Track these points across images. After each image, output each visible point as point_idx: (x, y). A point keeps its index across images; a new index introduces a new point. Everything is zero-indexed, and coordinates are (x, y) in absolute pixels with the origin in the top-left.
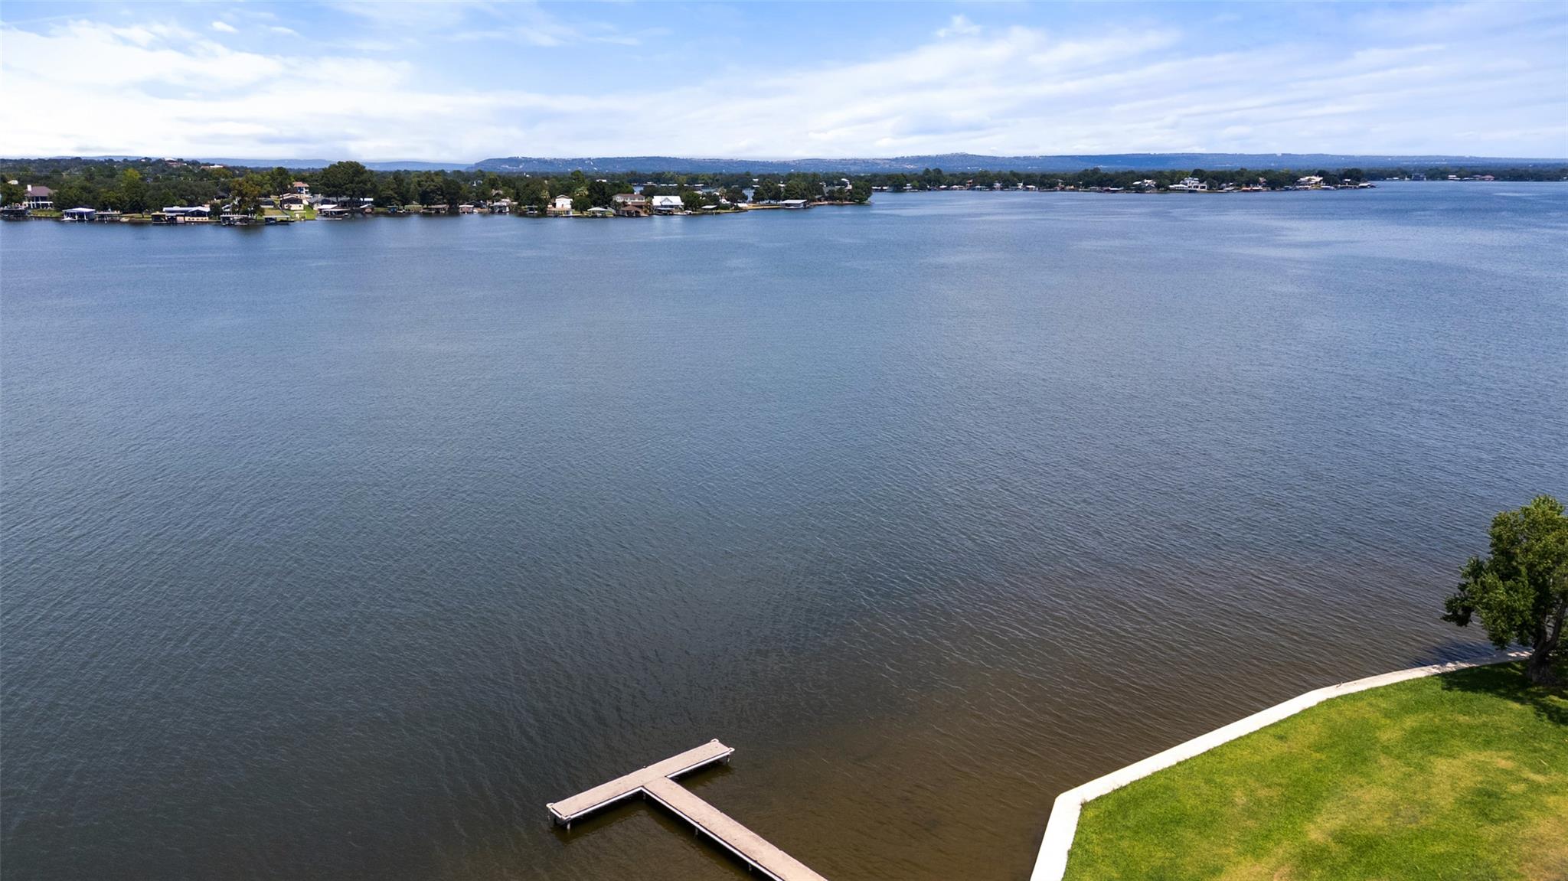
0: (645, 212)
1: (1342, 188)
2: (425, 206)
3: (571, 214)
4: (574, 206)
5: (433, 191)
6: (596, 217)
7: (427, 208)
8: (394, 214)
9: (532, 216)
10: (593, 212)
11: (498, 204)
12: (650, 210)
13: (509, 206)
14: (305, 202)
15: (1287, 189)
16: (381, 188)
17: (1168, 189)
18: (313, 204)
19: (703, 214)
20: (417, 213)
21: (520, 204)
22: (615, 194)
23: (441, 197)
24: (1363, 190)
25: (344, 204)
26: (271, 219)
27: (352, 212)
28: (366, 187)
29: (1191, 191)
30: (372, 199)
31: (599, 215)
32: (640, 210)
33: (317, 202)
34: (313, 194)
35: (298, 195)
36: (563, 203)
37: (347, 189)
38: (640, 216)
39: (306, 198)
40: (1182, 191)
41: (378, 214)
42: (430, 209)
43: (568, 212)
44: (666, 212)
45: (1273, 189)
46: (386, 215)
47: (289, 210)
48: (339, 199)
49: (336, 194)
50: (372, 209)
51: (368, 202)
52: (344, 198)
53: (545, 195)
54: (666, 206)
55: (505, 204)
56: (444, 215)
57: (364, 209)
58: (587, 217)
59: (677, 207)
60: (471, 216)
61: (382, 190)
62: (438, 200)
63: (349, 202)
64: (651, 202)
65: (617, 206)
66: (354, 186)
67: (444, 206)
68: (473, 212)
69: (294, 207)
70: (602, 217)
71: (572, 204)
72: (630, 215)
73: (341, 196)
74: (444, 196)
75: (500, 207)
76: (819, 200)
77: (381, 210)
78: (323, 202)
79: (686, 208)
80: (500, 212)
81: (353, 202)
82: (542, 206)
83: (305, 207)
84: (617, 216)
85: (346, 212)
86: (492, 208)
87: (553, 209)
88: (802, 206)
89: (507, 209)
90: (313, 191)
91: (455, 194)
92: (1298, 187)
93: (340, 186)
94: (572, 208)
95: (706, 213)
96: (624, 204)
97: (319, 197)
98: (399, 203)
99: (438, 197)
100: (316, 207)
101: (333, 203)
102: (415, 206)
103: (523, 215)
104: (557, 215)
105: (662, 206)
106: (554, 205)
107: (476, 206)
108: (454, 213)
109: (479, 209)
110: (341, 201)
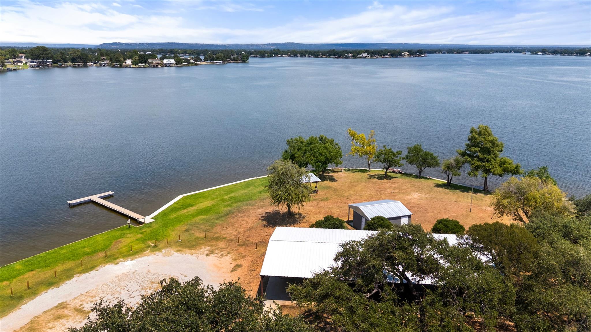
0: (161, 65)
1: (415, 57)
2: (74, 63)
3: (131, 66)
4: (133, 63)
5: (76, 58)
6: (141, 67)
7: (75, 64)
8: (61, 67)
9: (117, 67)
10: (140, 66)
11: (103, 62)
12: (162, 64)
13: (107, 63)
14: (24, 62)
15: (397, 57)
16: (55, 56)
17: (357, 57)
18: (27, 63)
19: (183, 66)
20: (70, 66)
21: (112, 63)
22: (149, 59)
23: (80, 60)
24: (423, 57)
25: (40, 63)
26: (9, 69)
27: (43, 66)
28: (49, 56)
29: (364, 58)
30: (51, 61)
31: (142, 67)
32: (158, 65)
33: (29, 62)
34: (27, 58)
35: (21, 59)
36: (129, 62)
37: (41, 57)
38: (158, 67)
39: (24, 60)
40: (361, 58)
41: (54, 66)
42: (76, 64)
43: (130, 66)
44: (169, 65)
45: (392, 57)
46: (58, 67)
47: (17, 65)
48: (38, 61)
49: (36, 59)
50: (52, 65)
51: (50, 62)
52: (40, 60)
53: (122, 59)
54: (169, 63)
55: (106, 63)
56: (82, 67)
57: (48, 64)
58: (138, 67)
59: (173, 63)
60: (93, 67)
61: (56, 57)
62: (79, 61)
63: (42, 62)
64: (163, 62)
65: (149, 63)
66: (43, 55)
67: (81, 63)
68: (93, 66)
69: (19, 64)
70: (144, 67)
71: (132, 62)
72: (154, 66)
73: (38, 60)
74: (81, 60)
75: (104, 64)
76: (229, 61)
77: (55, 65)
78: (31, 62)
79: (176, 64)
80: (104, 66)
81: (44, 62)
82: (121, 63)
83: (24, 64)
84: (149, 67)
85: (41, 66)
86: (101, 64)
87: (125, 65)
88: (222, 63)
89: (107, 65)
90: (27, 57)
91: (85, 59)
92: (401, 56)
93: (38, 56)
94: (132, 64)
95: (184, 66)
96: (152, 63)
97: (30, 60)
98: (63, 62)
99: (78, 60)
100: (28, 64)
101: (36, 62)
102: (69, 63)
103: (113, 67)
104: (126, 67)
105: (167, 63)
106: (126, 63)
107: (95, 63)
108: (85, 66)
109: (96, 64)
110: (39, 62)
